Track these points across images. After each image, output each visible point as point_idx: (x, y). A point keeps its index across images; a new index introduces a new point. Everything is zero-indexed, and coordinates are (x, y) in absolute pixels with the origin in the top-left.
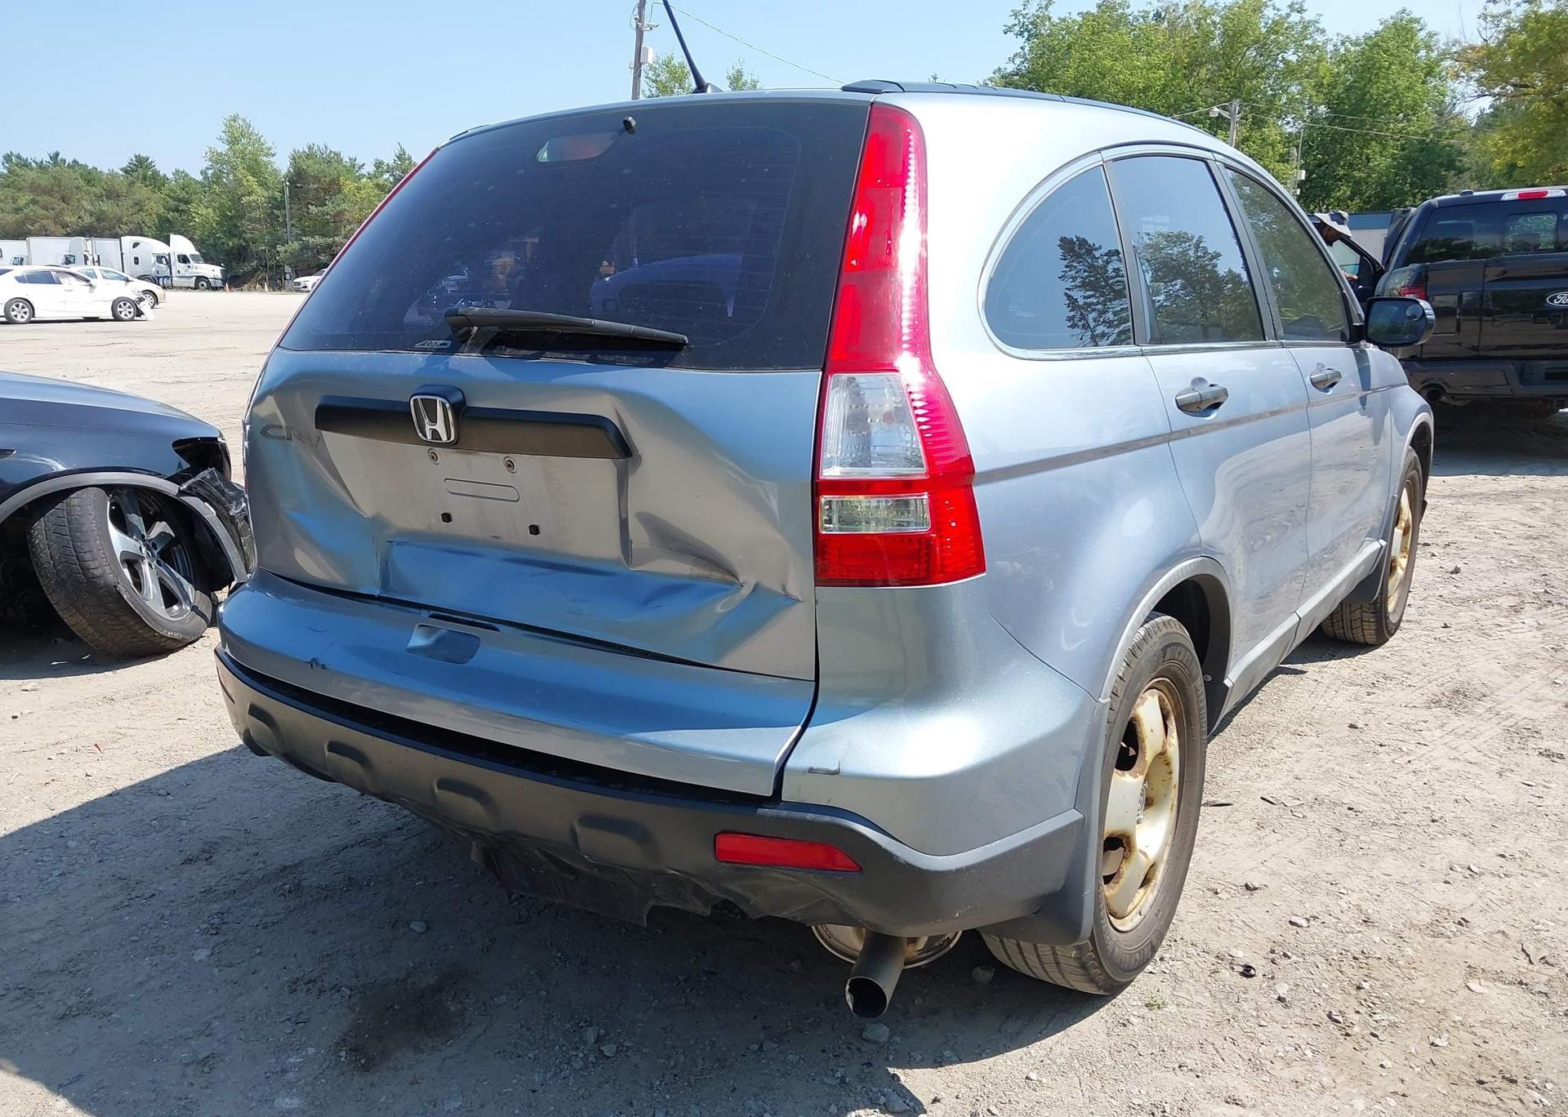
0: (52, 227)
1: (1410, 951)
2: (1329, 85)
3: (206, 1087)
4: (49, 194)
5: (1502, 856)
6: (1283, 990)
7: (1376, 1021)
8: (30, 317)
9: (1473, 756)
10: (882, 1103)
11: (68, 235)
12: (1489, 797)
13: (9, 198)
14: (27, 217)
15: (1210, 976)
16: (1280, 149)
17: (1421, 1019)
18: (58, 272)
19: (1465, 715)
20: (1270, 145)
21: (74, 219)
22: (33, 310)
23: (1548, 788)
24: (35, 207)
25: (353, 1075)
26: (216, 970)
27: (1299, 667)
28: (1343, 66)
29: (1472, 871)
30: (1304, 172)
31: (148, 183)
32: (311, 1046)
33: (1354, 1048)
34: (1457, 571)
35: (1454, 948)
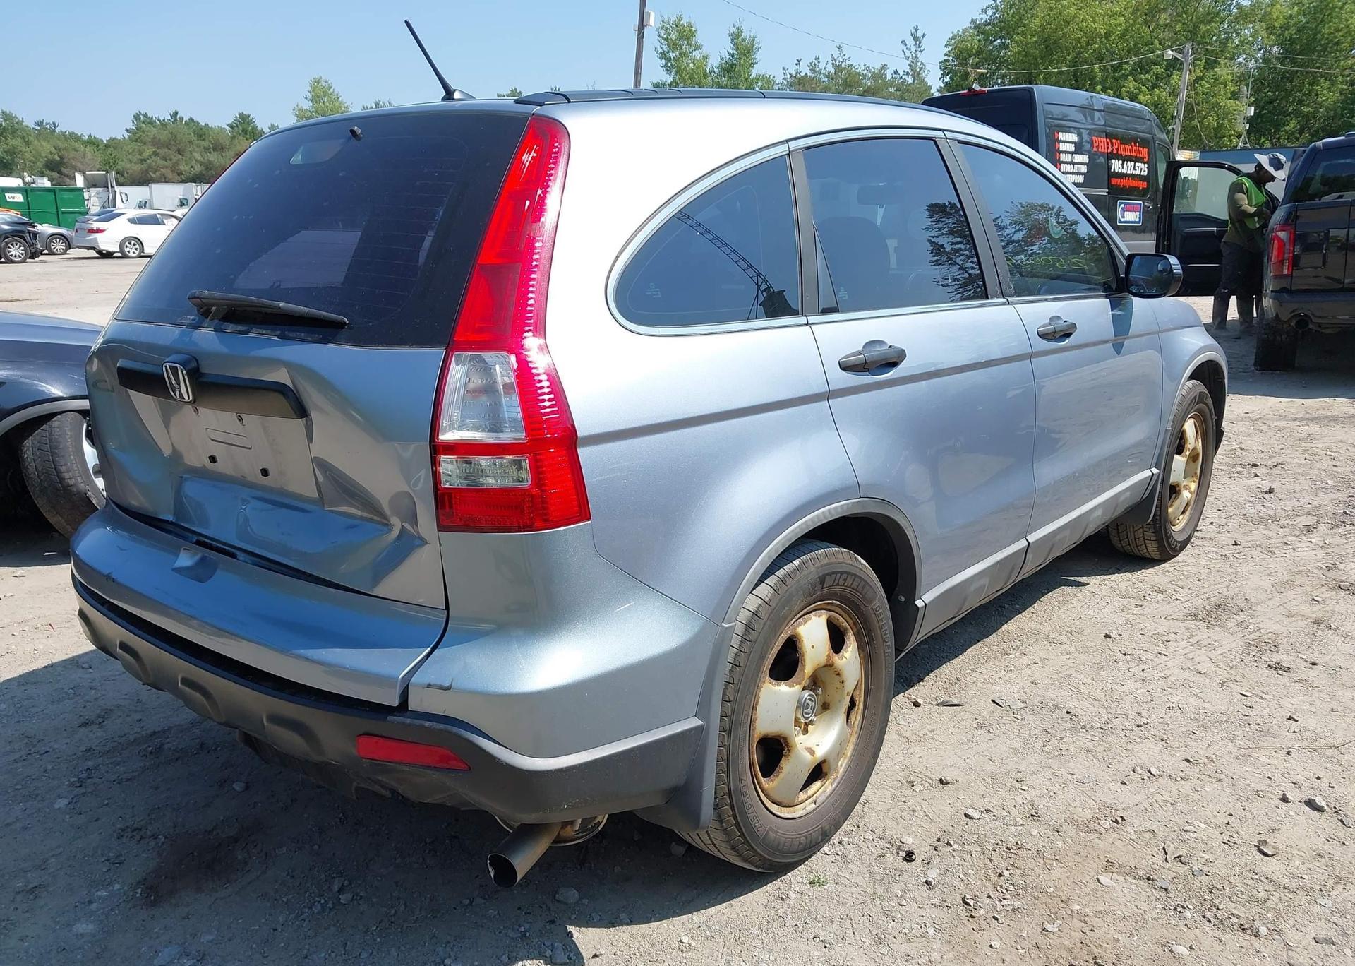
0: (170, 175)
1: (1060, 844)
2: (1281, 27)
3: (27, 911)
4: (167, 147)
5: (1188, 761)
6: (932, 874)
7: (1003, 906)
8: (140, 253)
9: (1206, 666)
10: (548, 956)
11: (183, 181)
12: (1202, 705)
13: (136, 150)
14: (150, 167)
15: (876, 859)
16: (1231, 87)
17: (1044, 906)
18: (162, 215)
19: (1216, 628)
20: (1221, 83)
21: (187, 168)
22: (143, 247)
23: (1262, 698)
24: (157, 159)
25: (142, 908)
26: (68, 817)
27: (1083, 579)
28: (1296, 8)
29: (1151, 774)
30: (1253, 108)
31: (248, 136)
32: (118, 883)
33: (973, 929)
34: (1271, 491)
35: (1101, 844)
